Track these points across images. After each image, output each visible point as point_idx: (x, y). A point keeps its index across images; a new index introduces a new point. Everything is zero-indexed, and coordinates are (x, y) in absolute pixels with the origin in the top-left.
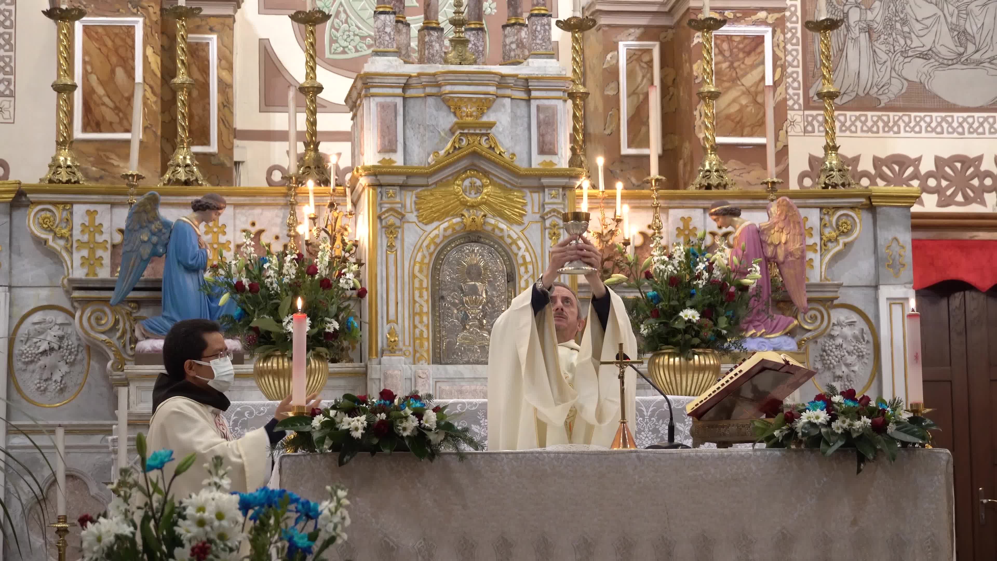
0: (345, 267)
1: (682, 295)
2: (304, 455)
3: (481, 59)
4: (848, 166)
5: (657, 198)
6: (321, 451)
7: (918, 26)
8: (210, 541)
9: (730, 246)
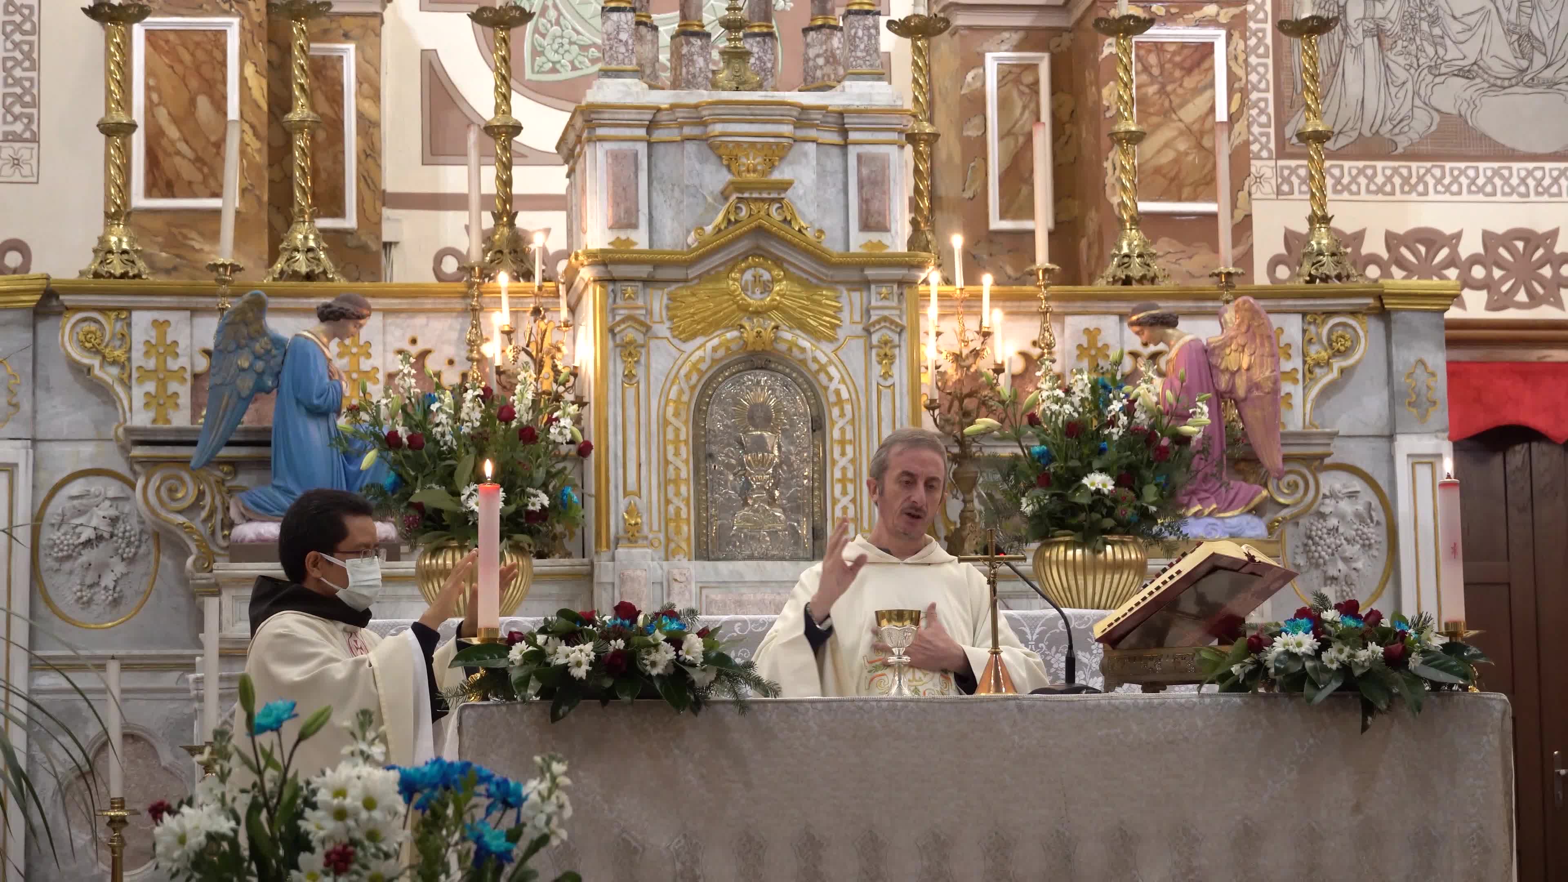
0: (558, 408)
1: (1086, 451)
2: (497, 705)
3: (770, 81)
4: (1346, 247)
5: (1047, 299)
6: (523, 698)
7: (1456, 27)
8: (354, 843)
9: (1161, 374)
